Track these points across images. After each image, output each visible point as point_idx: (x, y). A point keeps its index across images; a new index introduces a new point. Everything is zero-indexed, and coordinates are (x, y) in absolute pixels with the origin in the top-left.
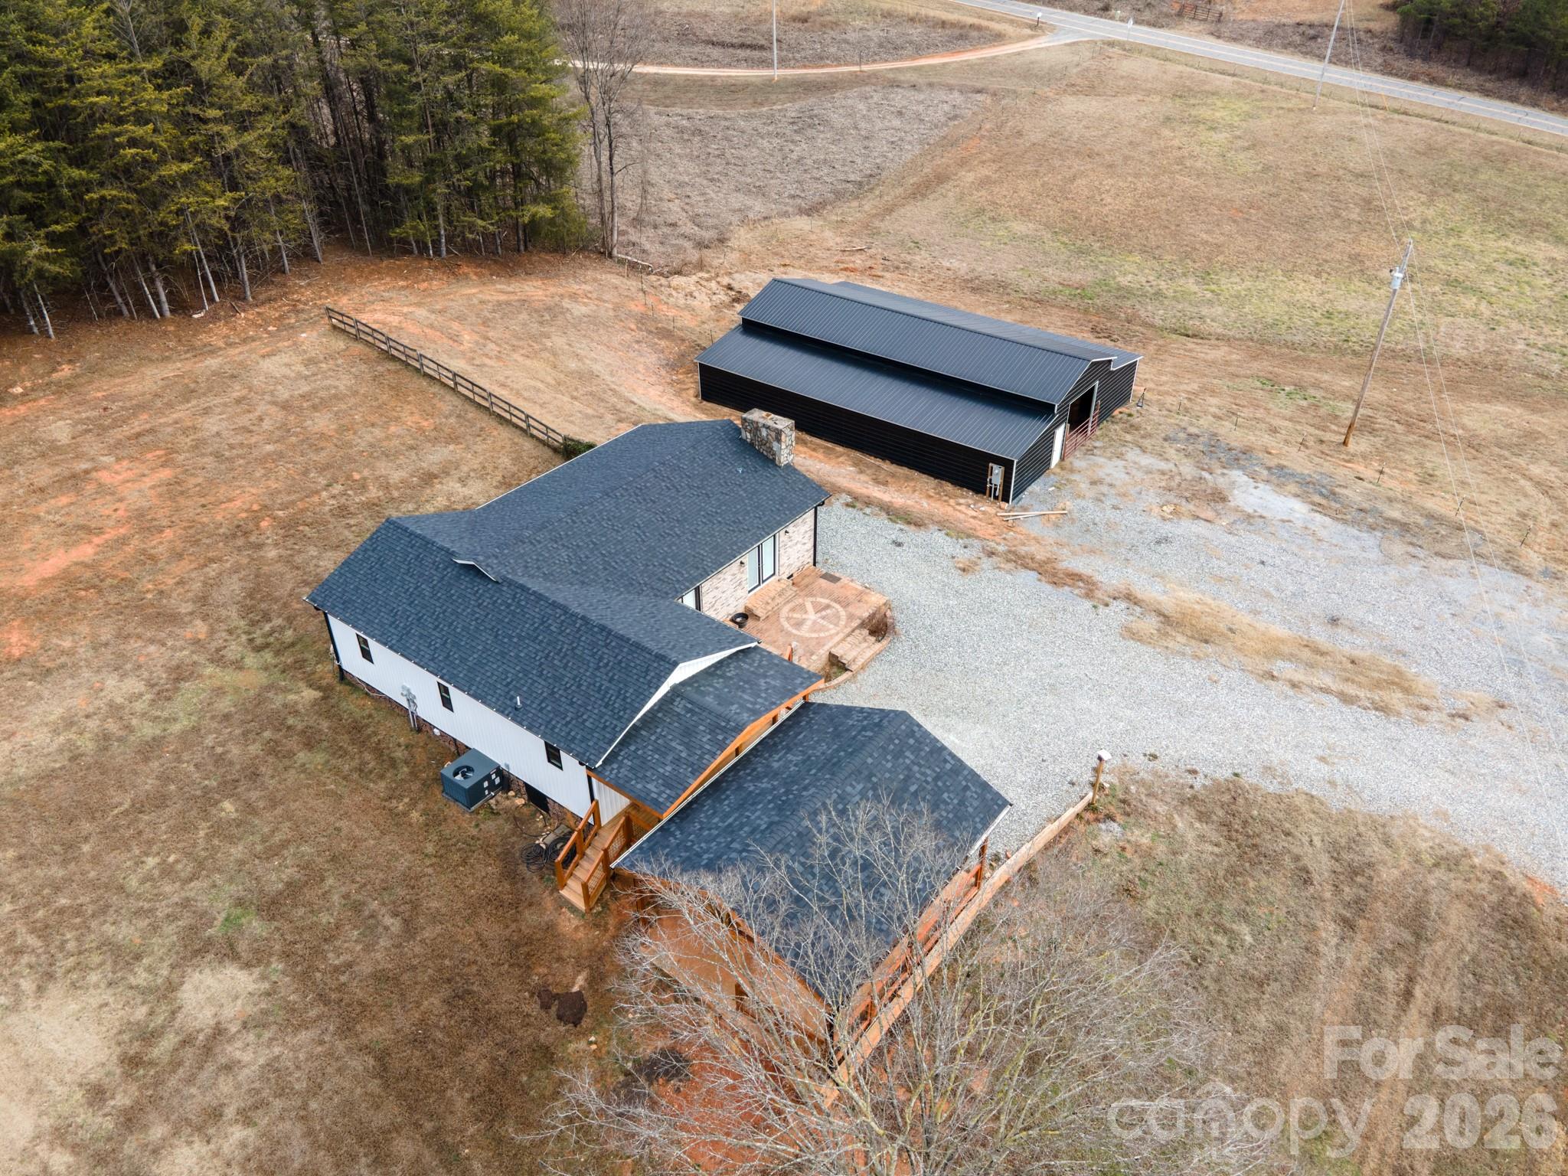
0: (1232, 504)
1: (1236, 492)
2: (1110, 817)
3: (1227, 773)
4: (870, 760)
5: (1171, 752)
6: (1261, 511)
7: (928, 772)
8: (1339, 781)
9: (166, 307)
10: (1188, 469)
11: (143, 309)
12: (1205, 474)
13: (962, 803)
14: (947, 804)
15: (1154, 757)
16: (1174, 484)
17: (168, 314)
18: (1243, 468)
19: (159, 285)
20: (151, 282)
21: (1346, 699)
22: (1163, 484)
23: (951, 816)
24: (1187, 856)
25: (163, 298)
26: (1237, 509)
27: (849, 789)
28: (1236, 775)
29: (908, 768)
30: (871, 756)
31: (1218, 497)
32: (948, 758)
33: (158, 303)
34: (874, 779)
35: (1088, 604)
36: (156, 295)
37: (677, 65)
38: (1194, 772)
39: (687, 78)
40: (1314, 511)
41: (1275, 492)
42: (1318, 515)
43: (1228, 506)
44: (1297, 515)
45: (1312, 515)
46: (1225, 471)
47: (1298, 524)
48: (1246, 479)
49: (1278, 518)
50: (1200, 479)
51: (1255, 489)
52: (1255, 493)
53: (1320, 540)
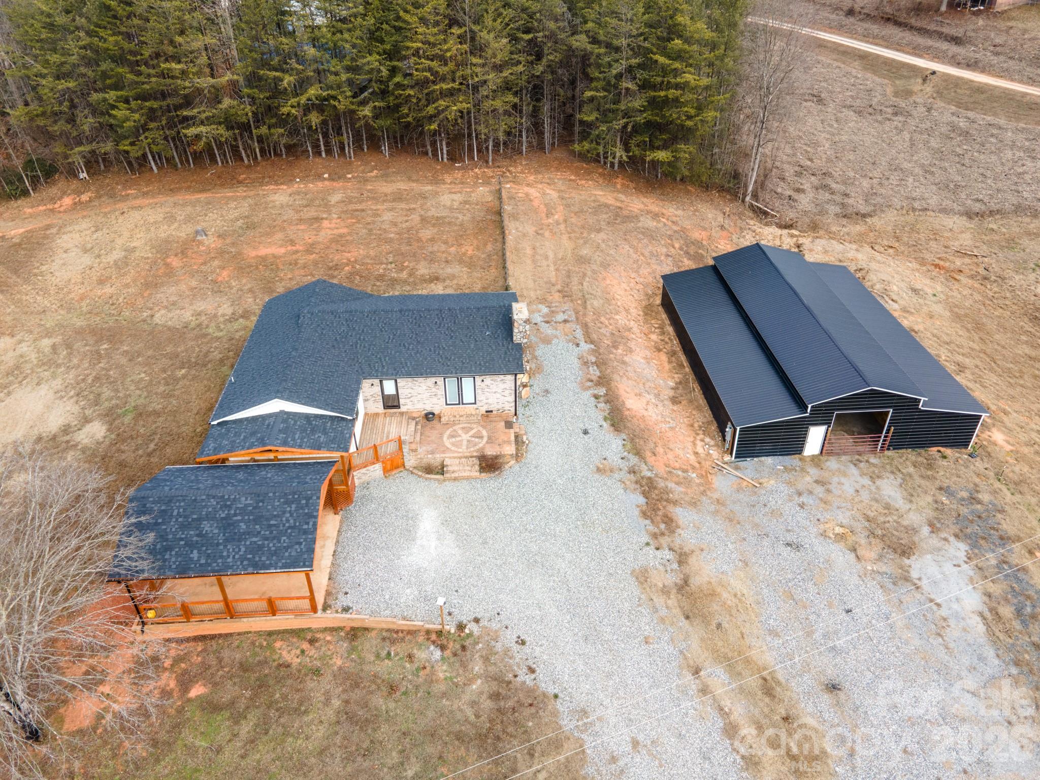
0: (907, 561)
1: (928, 556)
2: (443, 648)
3: (551, 690)
4: (271, 495)
5: (538, 649)
6: (924, 583)
7: (292, 521)
8: (621, 763)
9: (445, 156)
10: (916, 519)
11: (435, 154)
12: (926, 530)
13: (286, 548)
14: (279, 542)
15: (523, 643)
16: (882, 519)
17: (445, 160)
18: (973, 546)
19: (444, 143)
20: (441, 141)
21: (730, 731)
22: (872, 514)
23: (273, 549)
24: (448, 703)
25: (445, 152)
26: (904, 568)
27: (243, 499)
28: (556, 696)
29: (284, 512)
30: (274, 493)
32: (311, 523)
33: (442, 154)
34: (261, 504)
35: (645, 540)
36: (442, 150)
37: (1012, 80)
38: (532, 670)
39: (1005, 91)
40: (981, 614)
41: (971, 580)
42: (979, 619)
43: (898, 561)
44: (955, 606)
45: (972, 615)
46: (952, 539)
47: (944, 612)
48: (962, 555)
49: (932, 596)
50: (915, 531)
51: (955, 565)
52: (948, 567)
53: (939, 635)
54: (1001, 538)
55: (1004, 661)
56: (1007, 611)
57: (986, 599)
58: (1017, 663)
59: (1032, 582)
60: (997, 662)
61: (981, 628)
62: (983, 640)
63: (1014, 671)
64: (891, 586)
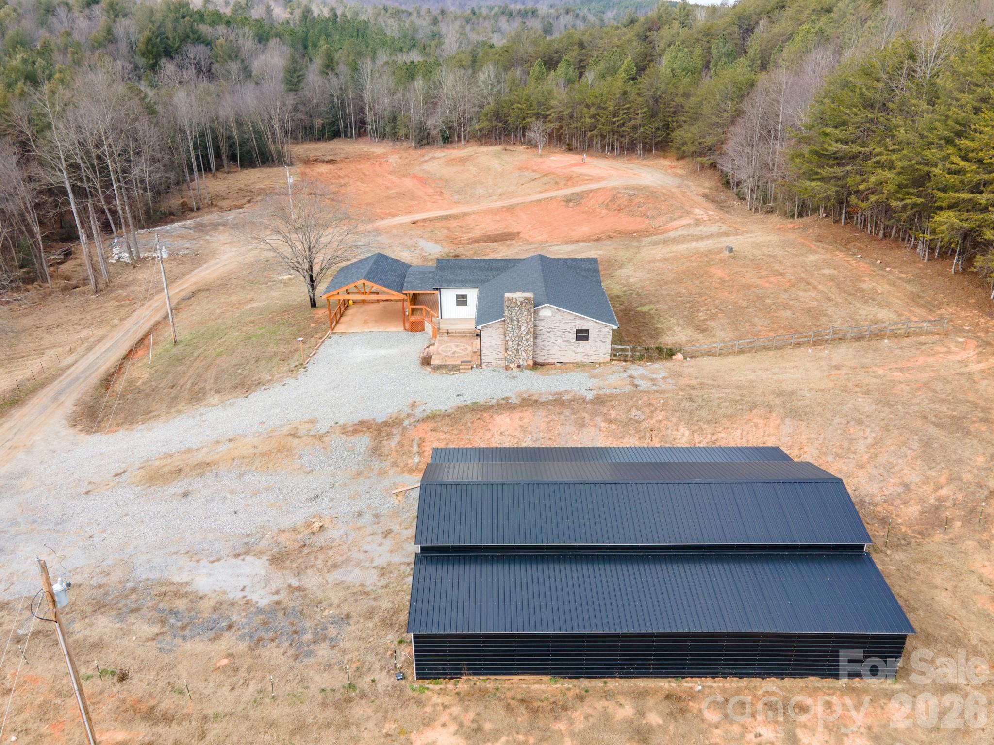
0: (265, 558)
1: (263, 572)
6: (238, 561)
10: (312, 581)
12: (295, 582)
16: (321, 557)
18: (260, 611)
22: (331, 553)
26: (259, 554)
31: (278, 560)
35: (341, 422)
40: (188, 584)
41: (224, 592)
42: (185, 580)
43: (269, 553)
44: (205, 571)
45: (190, 577)
46: (276, 598)
47: (204, 562)
48: (254, 597)
49: (222, 562)
50: (298, 574)
51: (245, 587)
52: (244, 582)
53: (188, 553)
54: (260, 639)
55: (140, 581)
56: (181, 604)
57: (201, 594)
58: (134, 590)
59: (197, 639)
60: (144, 577)
61: (176, 579)
62: (166, 575)
63: (129, 585)
64: (246, 540)
